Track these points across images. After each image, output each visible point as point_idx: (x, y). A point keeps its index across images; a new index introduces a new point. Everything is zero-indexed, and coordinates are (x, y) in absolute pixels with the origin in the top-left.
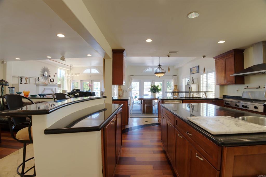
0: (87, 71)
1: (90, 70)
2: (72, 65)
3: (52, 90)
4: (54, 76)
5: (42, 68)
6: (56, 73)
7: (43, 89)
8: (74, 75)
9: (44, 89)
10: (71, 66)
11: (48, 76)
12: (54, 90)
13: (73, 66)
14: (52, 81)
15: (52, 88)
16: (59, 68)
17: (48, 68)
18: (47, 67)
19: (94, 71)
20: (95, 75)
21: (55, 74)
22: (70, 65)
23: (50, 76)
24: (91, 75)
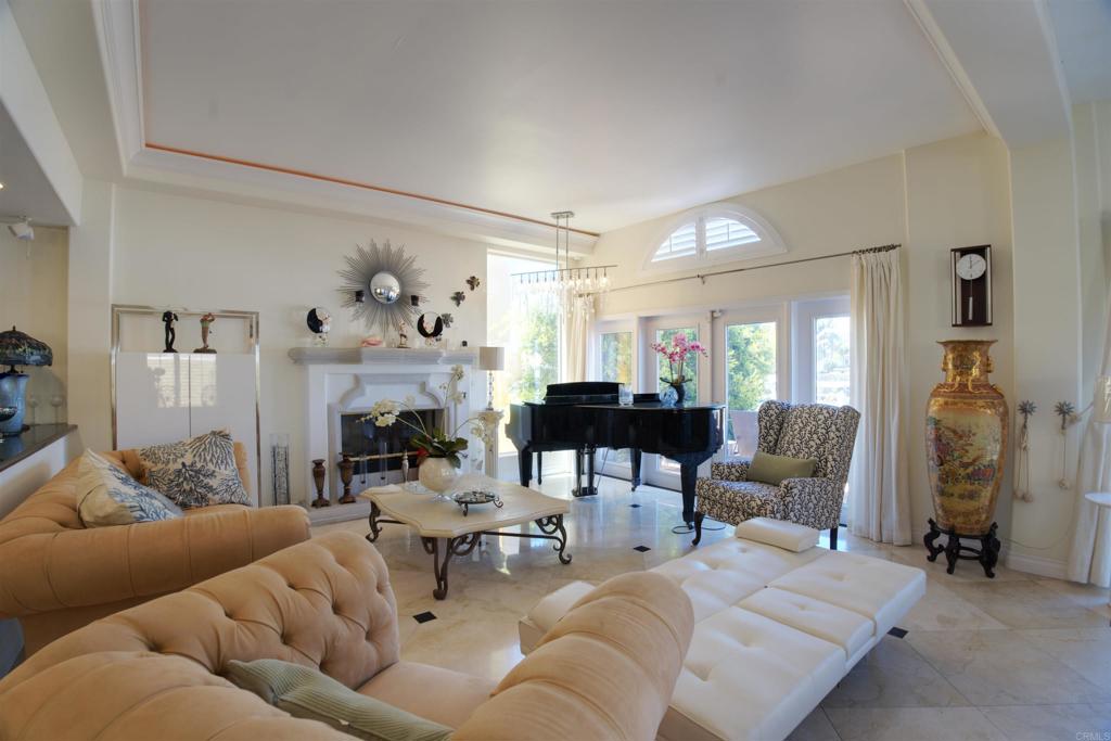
0: (680, 242)
1: (694, 230)
2: (569, 214)
3: (423, 387)
4: (458, 298)
5: (355, 256)
6: (472, 282)
7: (347, 384)
8: (579, 282)
9: (357, 379)
10: (562, 222)
11: (402, 300)
12: (434, 384)
13: (573, 223)
14: (430, 326)
15: (429, 374)
16: (492, 246)
17: (401, 251)
18: (394, 249)
19: (730, 233)
20: (735, 266)
21: (465, 288)
22: (557, 215)
23: (415, 299)
24: (705, 271)
